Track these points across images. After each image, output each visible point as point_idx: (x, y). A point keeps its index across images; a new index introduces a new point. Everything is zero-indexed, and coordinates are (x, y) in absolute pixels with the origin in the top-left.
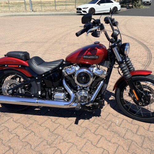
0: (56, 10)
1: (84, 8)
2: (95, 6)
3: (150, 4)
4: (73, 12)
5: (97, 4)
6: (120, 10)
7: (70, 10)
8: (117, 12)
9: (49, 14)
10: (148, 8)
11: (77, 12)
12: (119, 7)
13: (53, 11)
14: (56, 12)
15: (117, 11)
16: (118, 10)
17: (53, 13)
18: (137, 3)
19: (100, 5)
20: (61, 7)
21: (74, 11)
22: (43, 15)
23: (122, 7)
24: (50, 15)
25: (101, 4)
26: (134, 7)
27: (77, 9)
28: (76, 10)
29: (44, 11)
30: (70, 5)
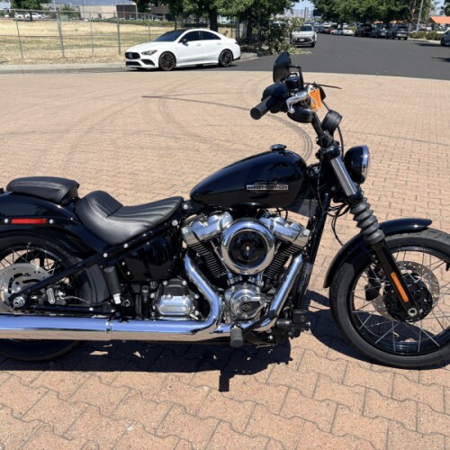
0: (64, 57)
1: (145, 53)
2: (174, 47)
3: (313, 45)
4: (116, 63)
5: (180, 41)
6: (239, 58)
7: (105, 58)
8: (233, 63)
9: (47, 68)
10: (307, 53)
11: (128, 63)
12: (236, 50)
13: (56, 60)
14: (67, 64)
15: (233, 60)
16: (235, 58)
17: (59, 66)
18: (281, 40)
19: (187, 45)
20: (76, 50)
21: (118, 60)
22: (29, 72)
23: (243, 50)
24: (51, 71)
25: (189, 43)
26: (273, 50)
27: (127, 55)
28: (123, 58)
29: (30, 61)
30: (101, 46)
